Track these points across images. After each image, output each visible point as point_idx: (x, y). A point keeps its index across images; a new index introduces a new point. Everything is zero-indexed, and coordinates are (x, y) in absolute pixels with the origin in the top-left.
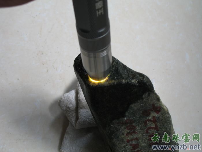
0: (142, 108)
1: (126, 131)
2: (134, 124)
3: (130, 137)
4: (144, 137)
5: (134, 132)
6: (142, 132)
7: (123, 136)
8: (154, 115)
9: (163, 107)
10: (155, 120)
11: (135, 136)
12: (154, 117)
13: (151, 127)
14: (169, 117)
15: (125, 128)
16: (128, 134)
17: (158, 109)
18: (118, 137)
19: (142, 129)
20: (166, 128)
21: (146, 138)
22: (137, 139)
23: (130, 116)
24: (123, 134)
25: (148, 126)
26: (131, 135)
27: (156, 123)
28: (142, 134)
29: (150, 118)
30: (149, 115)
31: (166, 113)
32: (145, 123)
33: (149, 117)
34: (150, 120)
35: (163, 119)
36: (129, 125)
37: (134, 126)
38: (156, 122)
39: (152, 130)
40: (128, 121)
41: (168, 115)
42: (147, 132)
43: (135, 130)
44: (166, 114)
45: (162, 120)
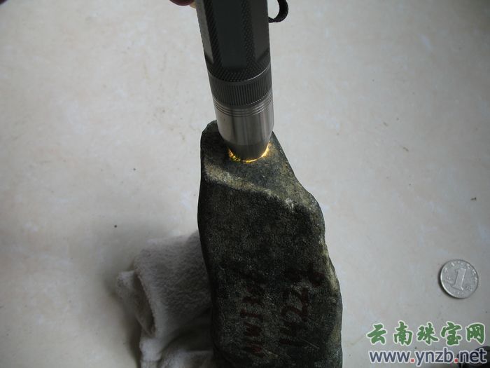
0: (287, 262)
1: (245, 293)
2: (263, 286)
3: (248, 308)
4: (275, 321)
5: (259, 302)
6: (273, 309)
7: (236, 300)
8: (307, 287)
9: (328, 277)
10: (305, 297)
11: (259, 310)
12: (305, 290)
13: (293, 307)
14: (335, 304)
15: (243, 286)
16: (246, 299)
17: (318, 278)
18: (226, 298)
19: (275, 303)
20: (323, 323)
21: (279, 325)
22: (260, 317)
23: (260, 265)
24: (238, 295)
25: (290, 302)
26: (252, 304)
27: (307, 304)
28: (273, 312)
29: (298, 288)
30: (296, 280)
31: (333, 294)
32: (286, 293)
33: (296, 285)
34: (295, 293)
35: (322, 303)
36: (254, 283)
37: (261, 290)
38: (307, 302)
39: (294, 313)
40: (253, 274)
41: (334, 301)
42: (283, 314)
43: (262, 298)
44: (331, 296)
45: (319, 304)
